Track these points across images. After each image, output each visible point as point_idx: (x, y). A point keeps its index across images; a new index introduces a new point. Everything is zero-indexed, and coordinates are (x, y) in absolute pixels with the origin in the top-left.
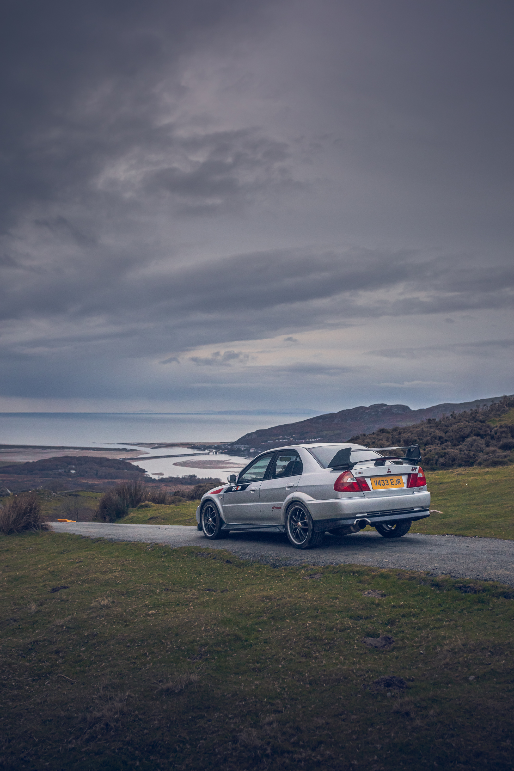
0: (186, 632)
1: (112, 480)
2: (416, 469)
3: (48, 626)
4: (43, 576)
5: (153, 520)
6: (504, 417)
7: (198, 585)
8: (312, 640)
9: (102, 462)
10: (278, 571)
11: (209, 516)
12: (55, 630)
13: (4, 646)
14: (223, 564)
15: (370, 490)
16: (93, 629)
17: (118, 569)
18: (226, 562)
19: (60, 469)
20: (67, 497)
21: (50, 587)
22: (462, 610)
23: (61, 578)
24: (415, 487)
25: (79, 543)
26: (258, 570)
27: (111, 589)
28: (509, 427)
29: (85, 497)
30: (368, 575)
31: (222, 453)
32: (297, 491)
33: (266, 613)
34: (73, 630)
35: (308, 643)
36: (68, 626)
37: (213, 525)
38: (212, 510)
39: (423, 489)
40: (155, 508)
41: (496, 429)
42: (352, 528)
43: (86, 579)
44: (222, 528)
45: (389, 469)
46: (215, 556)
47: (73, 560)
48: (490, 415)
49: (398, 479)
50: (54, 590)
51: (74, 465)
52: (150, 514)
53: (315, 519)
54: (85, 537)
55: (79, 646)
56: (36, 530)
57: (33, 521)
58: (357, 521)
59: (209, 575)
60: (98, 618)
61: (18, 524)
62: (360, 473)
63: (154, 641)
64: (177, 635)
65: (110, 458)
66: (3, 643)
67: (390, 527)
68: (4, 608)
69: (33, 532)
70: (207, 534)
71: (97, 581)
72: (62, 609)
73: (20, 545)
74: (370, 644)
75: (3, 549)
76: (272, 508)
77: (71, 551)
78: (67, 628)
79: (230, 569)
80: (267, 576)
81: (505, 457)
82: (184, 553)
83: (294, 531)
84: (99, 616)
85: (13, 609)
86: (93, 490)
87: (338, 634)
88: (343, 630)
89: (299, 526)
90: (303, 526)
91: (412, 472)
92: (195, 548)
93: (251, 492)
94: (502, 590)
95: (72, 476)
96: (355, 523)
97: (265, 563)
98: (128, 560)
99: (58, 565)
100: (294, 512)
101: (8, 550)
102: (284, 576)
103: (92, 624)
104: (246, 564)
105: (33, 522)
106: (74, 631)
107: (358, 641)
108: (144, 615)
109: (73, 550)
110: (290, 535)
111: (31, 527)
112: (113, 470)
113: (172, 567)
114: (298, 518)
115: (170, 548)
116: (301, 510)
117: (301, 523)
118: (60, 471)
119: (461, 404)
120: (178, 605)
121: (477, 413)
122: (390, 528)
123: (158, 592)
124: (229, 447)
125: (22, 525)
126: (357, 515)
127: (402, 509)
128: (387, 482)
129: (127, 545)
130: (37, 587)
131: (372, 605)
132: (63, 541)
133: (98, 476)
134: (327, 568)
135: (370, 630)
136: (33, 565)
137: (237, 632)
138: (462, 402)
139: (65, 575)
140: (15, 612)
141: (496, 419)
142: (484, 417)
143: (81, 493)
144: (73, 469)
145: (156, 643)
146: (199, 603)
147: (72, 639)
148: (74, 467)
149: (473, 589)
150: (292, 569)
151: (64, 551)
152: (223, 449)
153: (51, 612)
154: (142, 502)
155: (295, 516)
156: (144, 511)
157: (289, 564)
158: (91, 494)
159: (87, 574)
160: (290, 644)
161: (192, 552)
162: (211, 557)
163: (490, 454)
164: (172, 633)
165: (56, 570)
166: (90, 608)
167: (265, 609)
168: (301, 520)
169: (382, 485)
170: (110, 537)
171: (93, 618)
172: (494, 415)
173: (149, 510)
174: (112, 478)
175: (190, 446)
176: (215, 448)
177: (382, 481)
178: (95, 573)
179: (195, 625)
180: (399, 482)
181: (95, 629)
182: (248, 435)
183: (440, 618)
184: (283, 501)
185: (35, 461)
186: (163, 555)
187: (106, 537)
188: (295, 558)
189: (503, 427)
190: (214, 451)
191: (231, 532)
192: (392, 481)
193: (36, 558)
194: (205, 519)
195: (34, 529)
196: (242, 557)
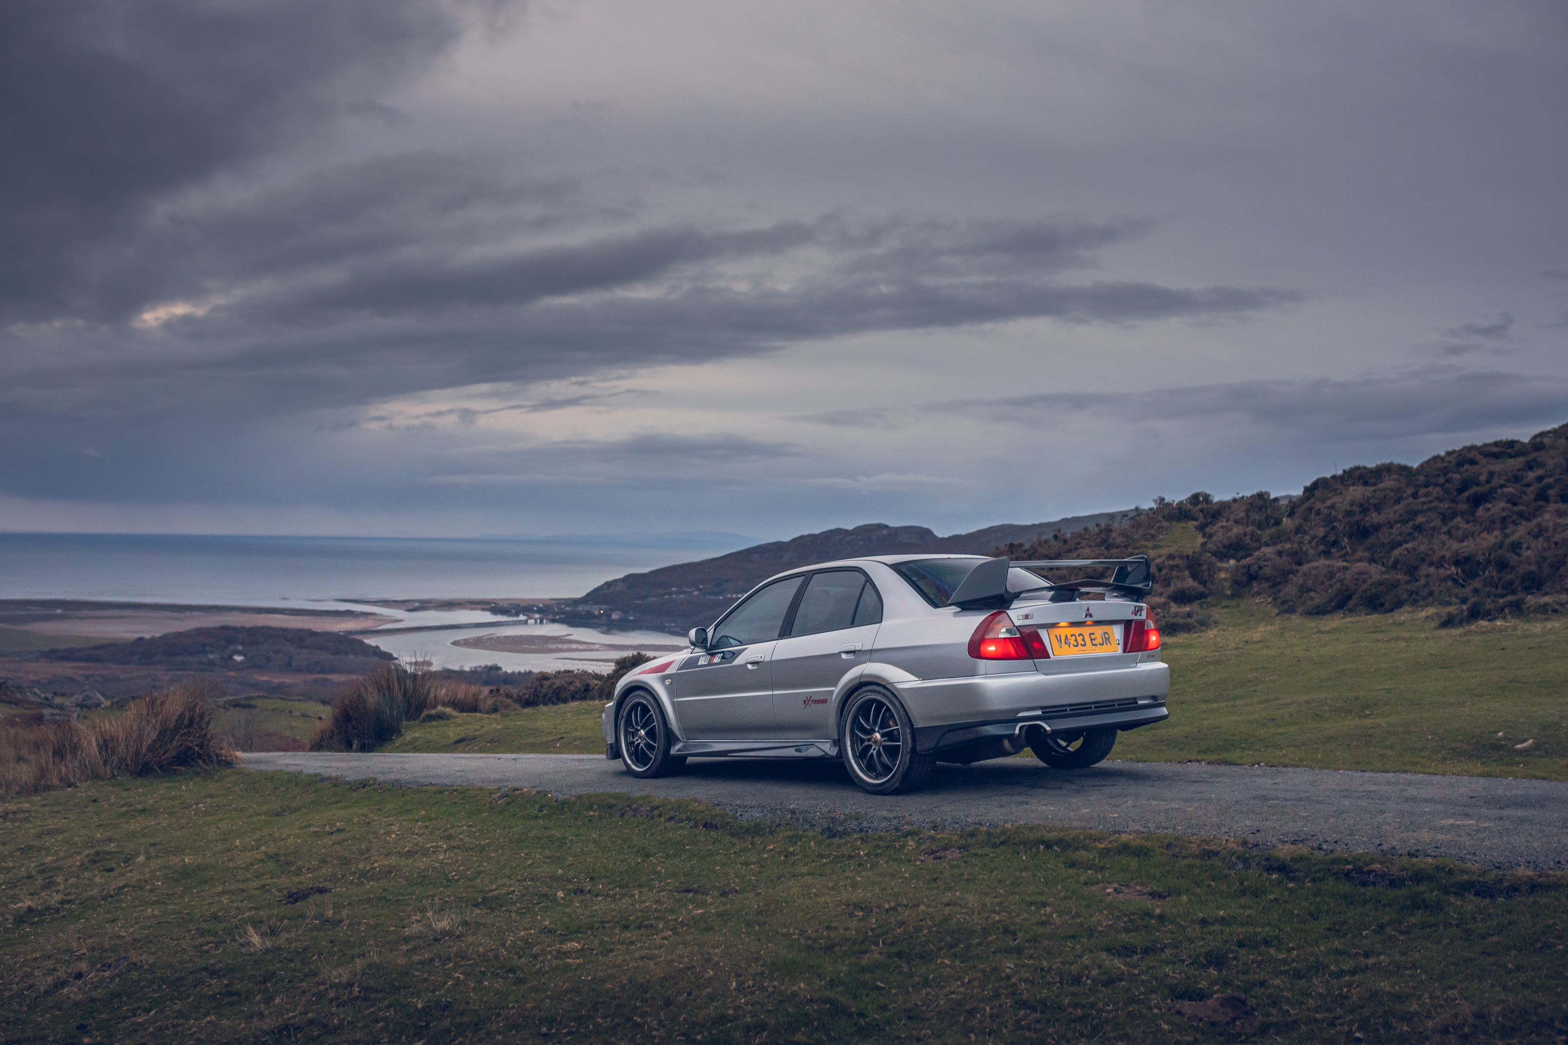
0: (690, 994)
1: (322, 676)
2: (1142, 610)
3: (304, 984)
4: (252, 864)
5: (467, 745)
6: (1163, 540)
7: (653, 880)
8: (1034, 1009)
9: (300, 638)
10: (846, 843)
11: (637, 724)
12: (332, 994)
13: (199, 1039)
14: (697, 831)
15: (1049, 657)
16: (433, 991)
17: (441, 847)
18: (705, 826)
19: (212, 652)
20: (228, 709)
21: (279, 891)
22: (1382, 927)
23: (300, 869)
24: (1139, 651)
25: (316, 791)
26: (795, 843)
27: (441, 892)
28: (1188, 557)
29: (266, 709)
30: (1086, 848)
31: (553, 621)
32: (870, 661)
33: (876, 944)
34: (380, 995)
35: (1025, 1017)
36: (365, 985)
37: (649, 746)
38: (645, 711)
39: (1153, 656)
40: (459, 721)
41: (1158, 561)
42: (1006, 743)
43: (369, 871)
44: (674, 751)
45: (1088, 610)
46: (672, 814)
47: (318, 827)
48: (1135, 537)
49: (1105, 633)
50: (294, 898)
51: (243, 643)
52: (452, 733)
53: (919, 724)
54: (329, 778)
55: (407, 1037)
56: (205, 766)
57: (197, 745)
58: (1021, 728)
59: (668, 857)
60: (437, 964)
61: (162, 752)
62: (1027, 617)
63: (609, 1020)
64: (668, 1003)
65: (319, 631)
66: (195, 1033)
67: (1063, 744)
68: (176, 942)
69: (199, 770)
70: (633, 767)
71: (396, 875)
72: (332, 942)
73: (172, 799)
74: (1196, 1016)
75: (132, 808)
76: (805, 702)
77: (299, 809)
78: (363, 989)
79: (716, 841)
80: (821, 856)
81: (1189, 615)
82: (590, 808)
83: (863, 755)
84: (440, 957)
85: (201, 945)
86: (282, 696)
87: (1101, 992)
88: (1108, 983)
89: (876, 742)
90: (884, 741)
91: (1133, 617)
92: (617, 797)
93: (750, 667)
94: (1466, 877)
95: (237, 667)
96: (1017, 732)
97: (807, 826)
98: (458, 826)
99: (285, 839)
100: (864, 709)
101: (144, 810)
102: (866, 854)
103: (425, 980)
104: (755, 830)
105: (197, 749)
106: (384, 999)
107: (1160, 1009)
108: (554, 953)
109: (305, 807)
110: (853, 761)
111: (193, 759)
112: (325, 656)
113: (572, 840)
114: (875, 722)
115: (551, 799)
116: (880, 705)
117: (883, 735)
118: (211, 656)
119: (1034, 525)
120: (626, 927)
121: (1112, 531)
122: (1065, 748)
123: (562, 898)
124: (568, 609)
125: (172, 753)
126: (1020, 715)
127: (1113, 701)
128: (1083, 640)
129: (441, 792)
130: (243, 891)
131: (1147, 918)
132: (276, 789)
133: (289, 667)
134: (972, 835)
135: (1175, 982)
136: (216, 841)
137: (828, 994)
138: (1037, 522)
139: (309, 862)
140: (207, 952)
141: (1147, 543)
142: (1123, 539)
143: (259, 703)
144: (239, 653)
145: (619, 1025)
146: (682, 922)
147: (384, 1019)
148: (240, 648)
149: (1383, 876)
150: (880, 838)
151: (284, 811)
152: (555, 614)
153: (305, 949)
154: (429, 709)
155: (867, 719)
156: (436, 727)
157: (869, 828)
158: (280, 704)
159: (366, 859)
160: (981, 1022)
161: (611, 807)
162: (660, 815)
163: (1159, 610)
164: (652, 998)
165: (282, 852)
166: (406, 940)
167: (870, 934)
168: (881, 727)
169: (1071, 645)
170: (393, 776)
171: (422, 963)
172: (1144, 537)
173: (447, 725)
174: (323, 671)
175: (488, 607)
176: (540, 611)
177: (1072, 635)
178: (386, 855)
179: (707, 976)
180: (1107, 639)
181: (438, 990)
182: (608, 584)
183: (1340, 947)
184: (835, 685)
185: (158, 635)
186: (540, 814)
187: (381, 778)
188: (879, 813)
189: (1174, 558)
190: (537, 616)
191: (690, 760)
192: (1093, 637)
193: (220, 826)
194: (626, 733)
195: (201, 763)
196: (741, 815)
